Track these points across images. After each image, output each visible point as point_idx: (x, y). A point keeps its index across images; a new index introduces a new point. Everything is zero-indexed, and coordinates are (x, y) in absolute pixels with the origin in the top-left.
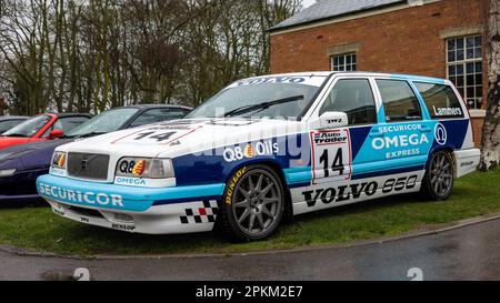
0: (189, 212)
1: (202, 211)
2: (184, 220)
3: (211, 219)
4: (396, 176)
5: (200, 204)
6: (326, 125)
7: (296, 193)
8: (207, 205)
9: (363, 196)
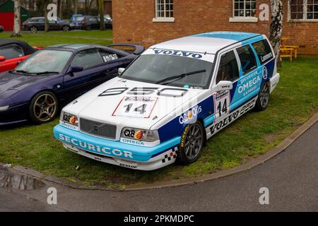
0: (166, 156)
1: (171, 154)
2: (164, 161)
3: (174, 156)
4: (246, 105)
5: (171, 151)
6: (221, 89)
7: (208, 129)
8: (173, 150)
9: (233, 119)
